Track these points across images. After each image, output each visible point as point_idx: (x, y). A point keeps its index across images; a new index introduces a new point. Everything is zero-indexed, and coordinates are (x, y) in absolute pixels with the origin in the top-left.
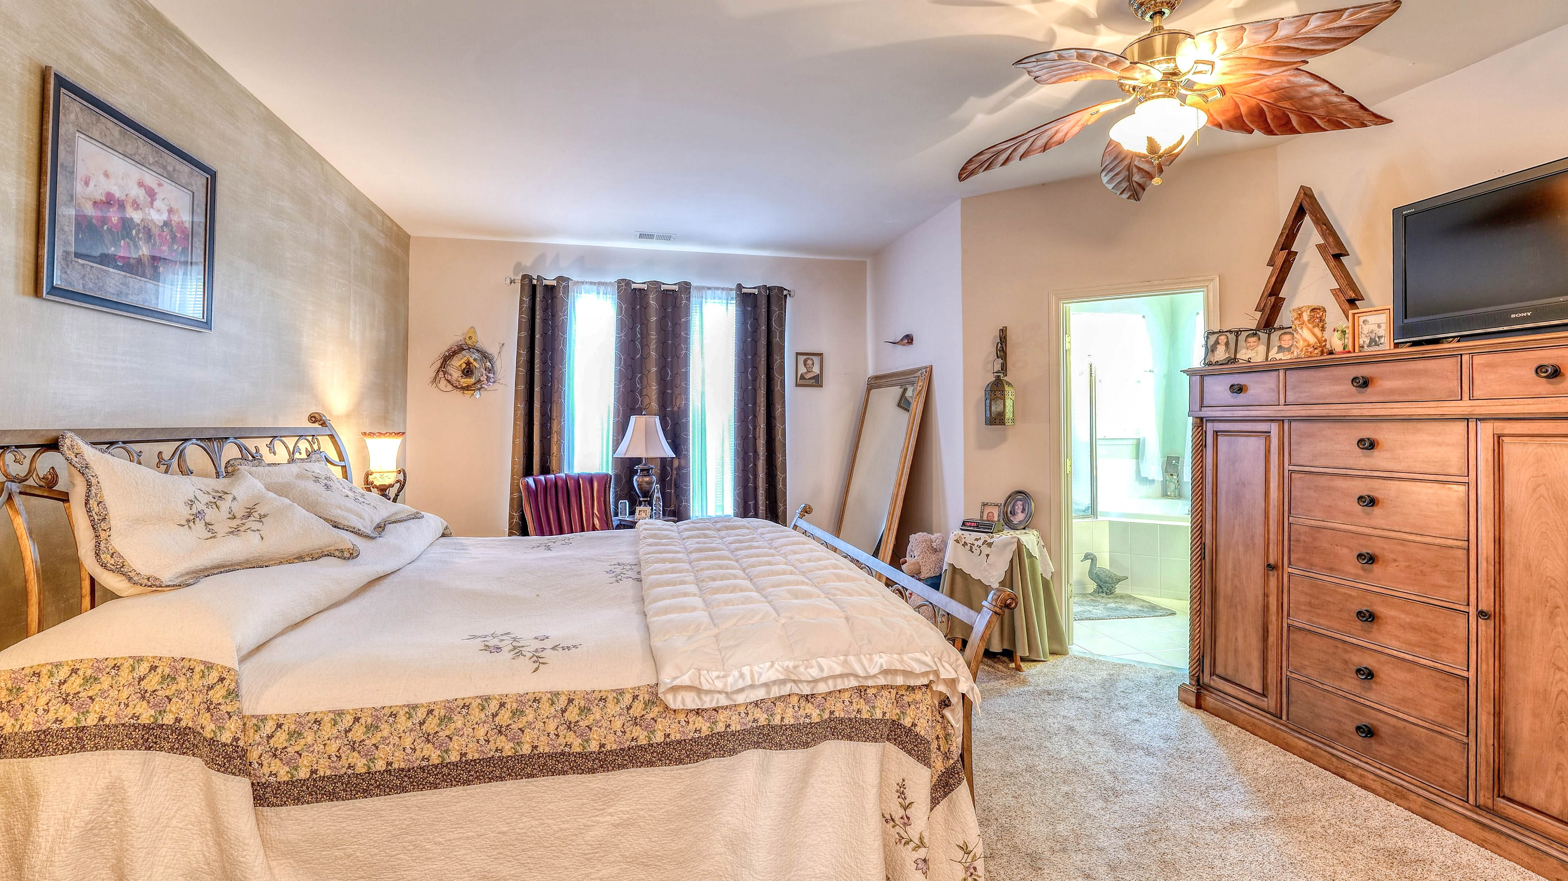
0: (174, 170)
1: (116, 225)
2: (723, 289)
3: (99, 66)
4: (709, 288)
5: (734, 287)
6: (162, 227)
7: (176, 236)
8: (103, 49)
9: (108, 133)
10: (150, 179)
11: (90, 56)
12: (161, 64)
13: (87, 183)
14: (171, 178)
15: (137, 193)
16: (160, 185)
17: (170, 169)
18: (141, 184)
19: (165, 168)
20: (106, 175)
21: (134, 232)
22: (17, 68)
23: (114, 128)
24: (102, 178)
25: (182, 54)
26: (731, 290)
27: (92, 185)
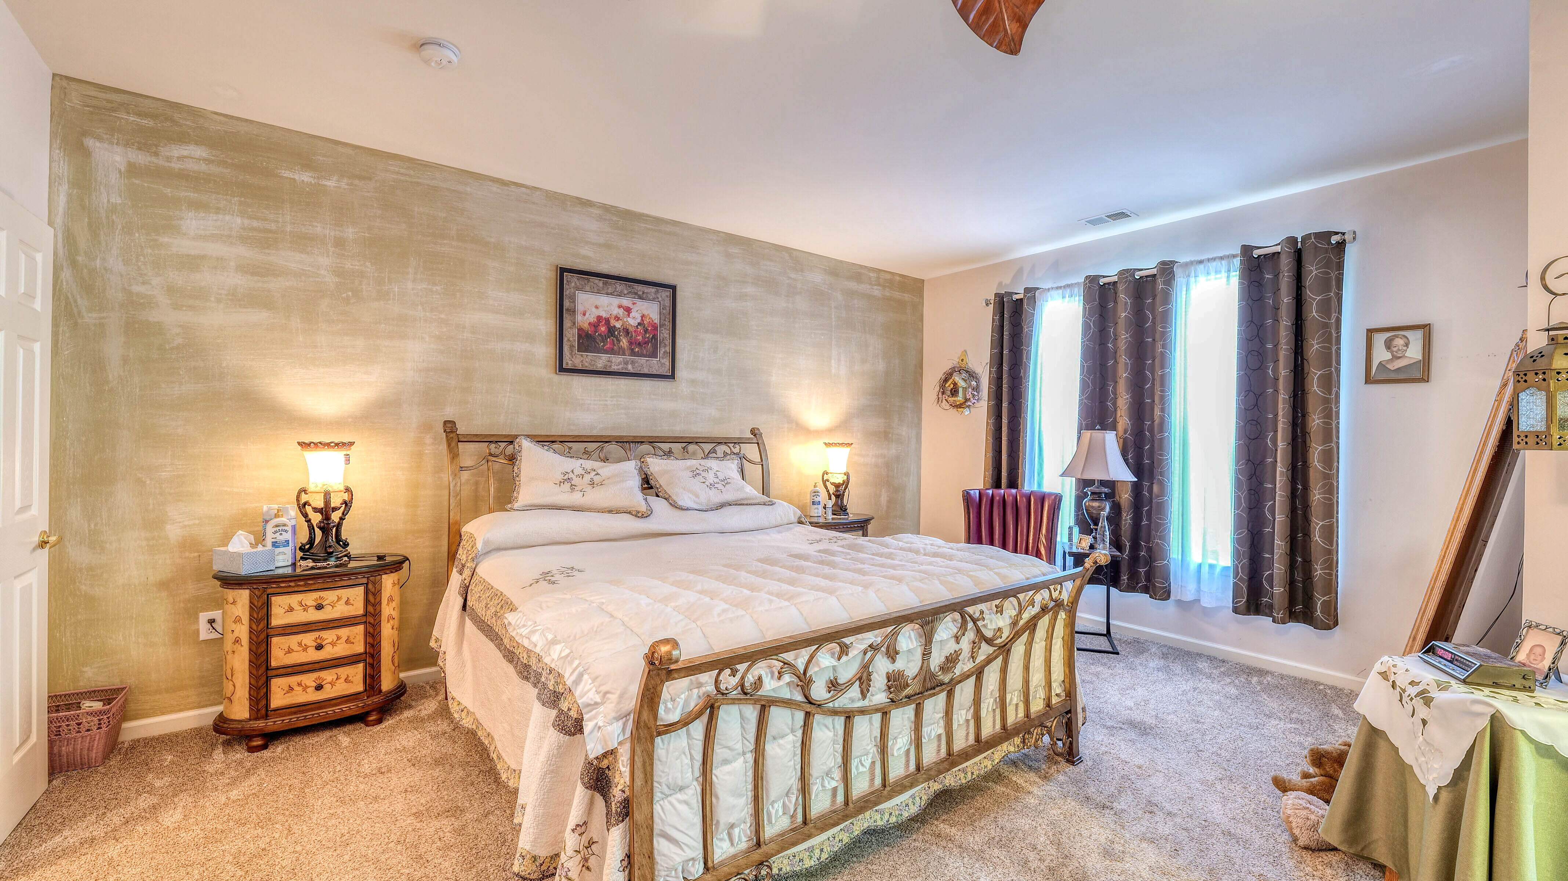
0: (643, 293)
1: (604, 332)
2: (1222, 258)
3: (590, 254)
4: (1201, 262)
5: (1238, 251)
6: (637, 326)
7: (647, 329)
8: (593, 244)
9: (595, 286)
10: (626, 302)
11: (586, 251)
12: (633, 237)
13: (584, 314)
14: (640, 298)
15: (616, 311)
16: (634, 304)
17: (640, 293)
18: (620, 307)
19: (636, 294)
20: (597, 307)
21: (616, 333)
22: (544, 271)
23: (599, 282)
24: (594, 310)
25: (648, 226)
26: (1234, 256)
27: (587, 315)
